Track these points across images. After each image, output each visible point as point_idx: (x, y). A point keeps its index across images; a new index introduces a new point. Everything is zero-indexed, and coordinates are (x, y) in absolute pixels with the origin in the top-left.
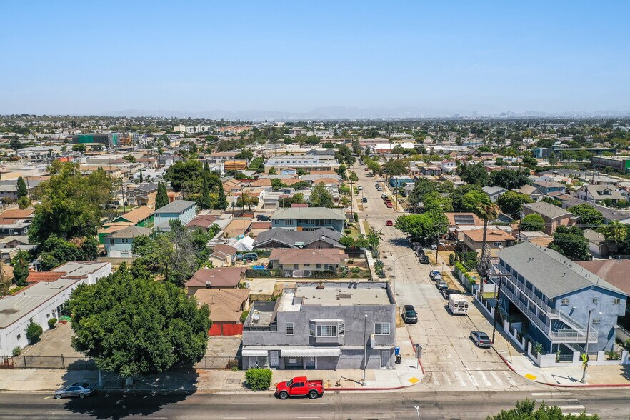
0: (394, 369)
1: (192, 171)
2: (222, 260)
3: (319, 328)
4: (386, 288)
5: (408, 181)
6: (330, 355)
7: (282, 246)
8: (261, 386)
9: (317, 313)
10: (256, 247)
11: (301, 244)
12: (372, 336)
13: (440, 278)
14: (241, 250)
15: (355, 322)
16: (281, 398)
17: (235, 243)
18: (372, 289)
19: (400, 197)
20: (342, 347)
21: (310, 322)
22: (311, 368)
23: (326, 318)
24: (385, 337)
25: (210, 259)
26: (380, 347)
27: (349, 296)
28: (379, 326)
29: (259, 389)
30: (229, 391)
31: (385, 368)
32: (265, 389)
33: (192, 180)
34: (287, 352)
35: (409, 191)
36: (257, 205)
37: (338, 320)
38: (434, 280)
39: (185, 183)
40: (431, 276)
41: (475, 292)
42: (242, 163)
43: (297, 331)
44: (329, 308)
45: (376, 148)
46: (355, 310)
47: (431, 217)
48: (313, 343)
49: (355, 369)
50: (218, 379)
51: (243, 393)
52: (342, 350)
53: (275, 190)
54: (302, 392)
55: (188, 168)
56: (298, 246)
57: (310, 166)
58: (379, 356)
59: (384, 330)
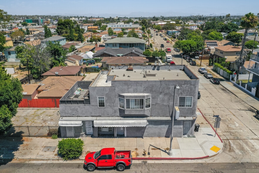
0: (194, 137)
1: (67, 24)
2: (73, 63)
3: (128, 101)
4: (184, 70)
5: (176, 32)
6: (138, 126)
7: (109, 56)
8: (71, 156)
9: (126, 87)
10: (94, 57)
11: (121, 55)
12: (177, 108)
13: (206, 72)
14: (86, 58)
15: (161, 96)
16: (88, 170)
17: (82, 55)
18: (172, 71)
19: (173, 39)
20: (148, 118)
21: (120, 96)
22: (121, 136)
23: (134, 92)
24: (188, 109)
25: (66, 62)
26: (183, 118)
27: (154, 75)
28: (182, 100)
29: (70, 159)
30: (42, 160)
31: (186, 136)
32: (75, 158)
33: (67, 29)
34: (99, 122)
35: (177, 36)
36: (100, 41)
37: (146, 94)
38: (203, 73)
39: (63, 30)
40: (199, 71)
41: (233, 79)
42: (96, 27)
43: (108, 104)
44: (137, 83)
45: (158, 24)
46: (161, 85)
47: (195, 41)
48: (123, 115)
49: (159, 136)
50: (36, 147)
51: (54, 162)
52: (148, 121)
53: (109, 35)
54: (110, 164)
55: (65, 23)
56: (119, 56)
57: (128, 27)
58: (182, 126)
59: (187, 103)
